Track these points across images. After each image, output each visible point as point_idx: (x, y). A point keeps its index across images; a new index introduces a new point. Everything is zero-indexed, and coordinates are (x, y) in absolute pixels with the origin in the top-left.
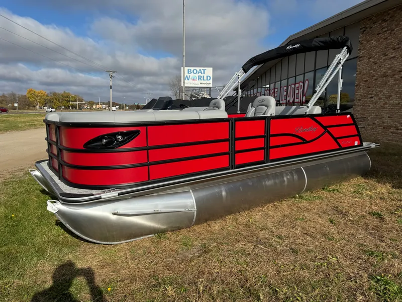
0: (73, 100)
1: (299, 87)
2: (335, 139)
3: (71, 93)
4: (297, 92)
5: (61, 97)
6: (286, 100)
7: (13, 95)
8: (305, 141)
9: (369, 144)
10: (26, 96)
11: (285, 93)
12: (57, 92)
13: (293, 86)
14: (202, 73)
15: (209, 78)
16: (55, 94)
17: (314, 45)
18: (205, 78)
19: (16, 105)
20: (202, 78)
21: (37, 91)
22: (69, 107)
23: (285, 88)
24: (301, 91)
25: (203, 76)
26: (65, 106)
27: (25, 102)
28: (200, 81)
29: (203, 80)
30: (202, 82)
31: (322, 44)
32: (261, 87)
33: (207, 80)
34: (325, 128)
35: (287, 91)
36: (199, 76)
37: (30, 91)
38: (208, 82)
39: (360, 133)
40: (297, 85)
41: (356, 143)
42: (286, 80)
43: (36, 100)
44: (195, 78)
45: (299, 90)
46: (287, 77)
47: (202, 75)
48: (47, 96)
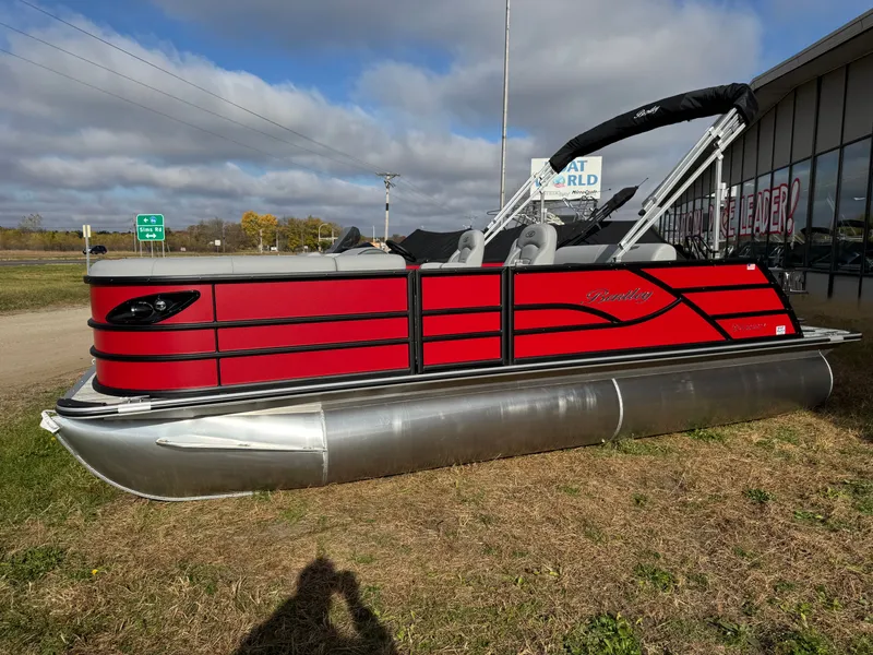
0: (326, 232)
1: (779, 197)
2: (712, 320)
3: (322, 219)
4: (774, 208)
5: (302, 226)
6: (752, 227)
7: (219, 223)
8: (614, 322)
9: (826, 334)
10: (240, 225)
11: (750, 212)
12: (296, 217)
13: (767, 195)
14: (577, 170)
15: (592, 180)
16: (292, 221)
17: (684, 106)
18: (584, 180)
19: (218, 243)
20: (577, 181)
21: (261, 216)
22: (317, 247)
23: (751, 200)
24: (783, 205)
25: (580, 176)
26: (309, 246)
27: (238, 237)
28: (572, 188)
29: (580, 184)
30: (578, 188)
31: (698, 104)
32: (703, 198)
33: (589, 183)
34: (677, 293)
35: (754, 205)
36: (570, 177)
37: (247, 217)
38: (591, 188)
39: (790, 307)
40: (775, 193)
41: (781, 330)
42: (753, 181)
43: (259, 234)
44: (561, 181)
45: (778, 203)
46: (754, 175)
47: (577, 174)
48: (277, 226)
